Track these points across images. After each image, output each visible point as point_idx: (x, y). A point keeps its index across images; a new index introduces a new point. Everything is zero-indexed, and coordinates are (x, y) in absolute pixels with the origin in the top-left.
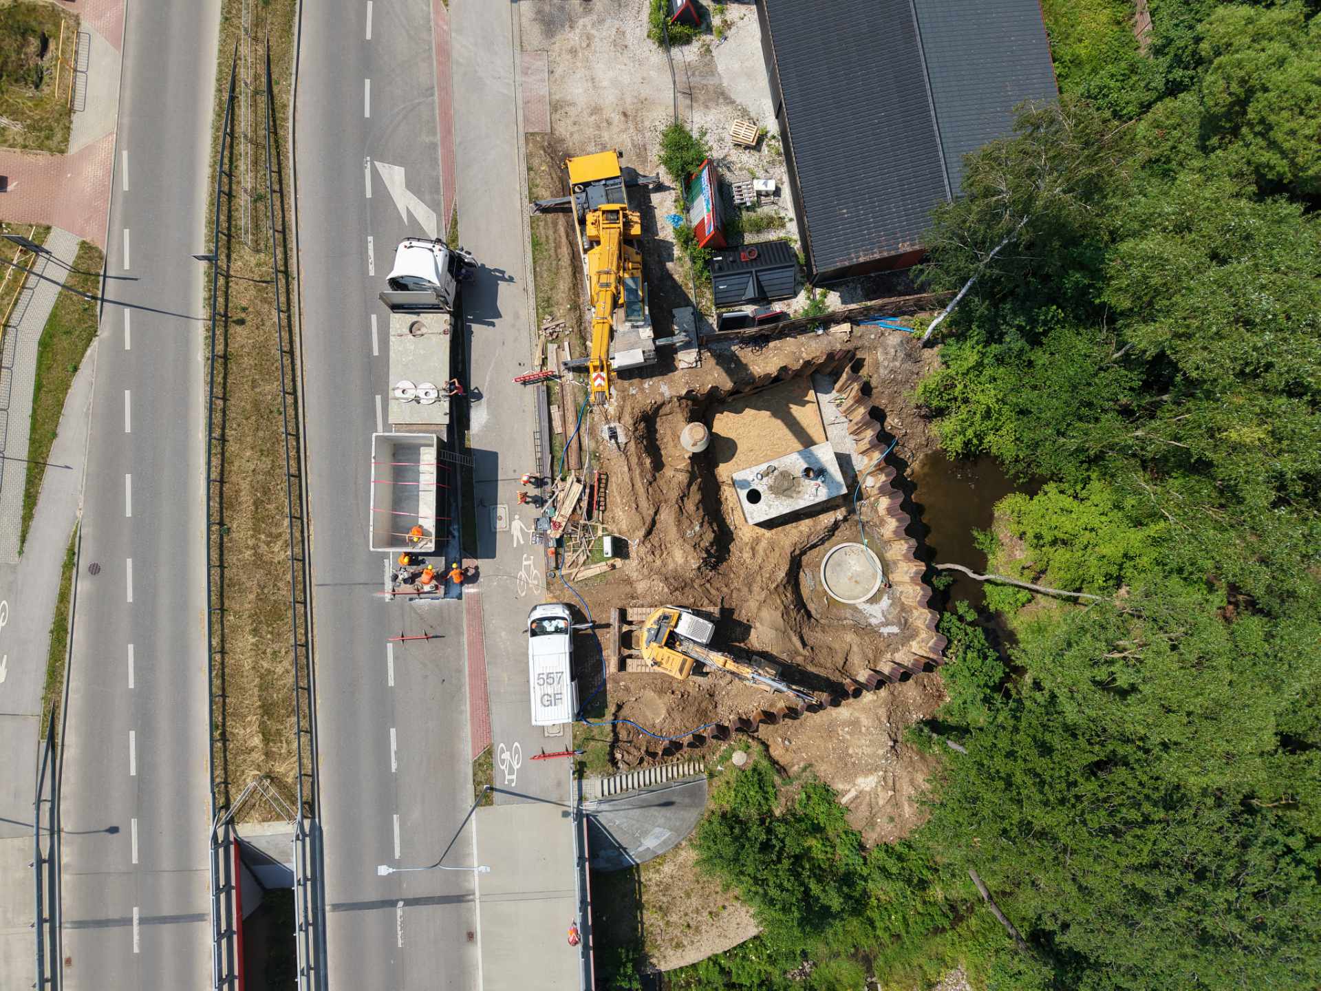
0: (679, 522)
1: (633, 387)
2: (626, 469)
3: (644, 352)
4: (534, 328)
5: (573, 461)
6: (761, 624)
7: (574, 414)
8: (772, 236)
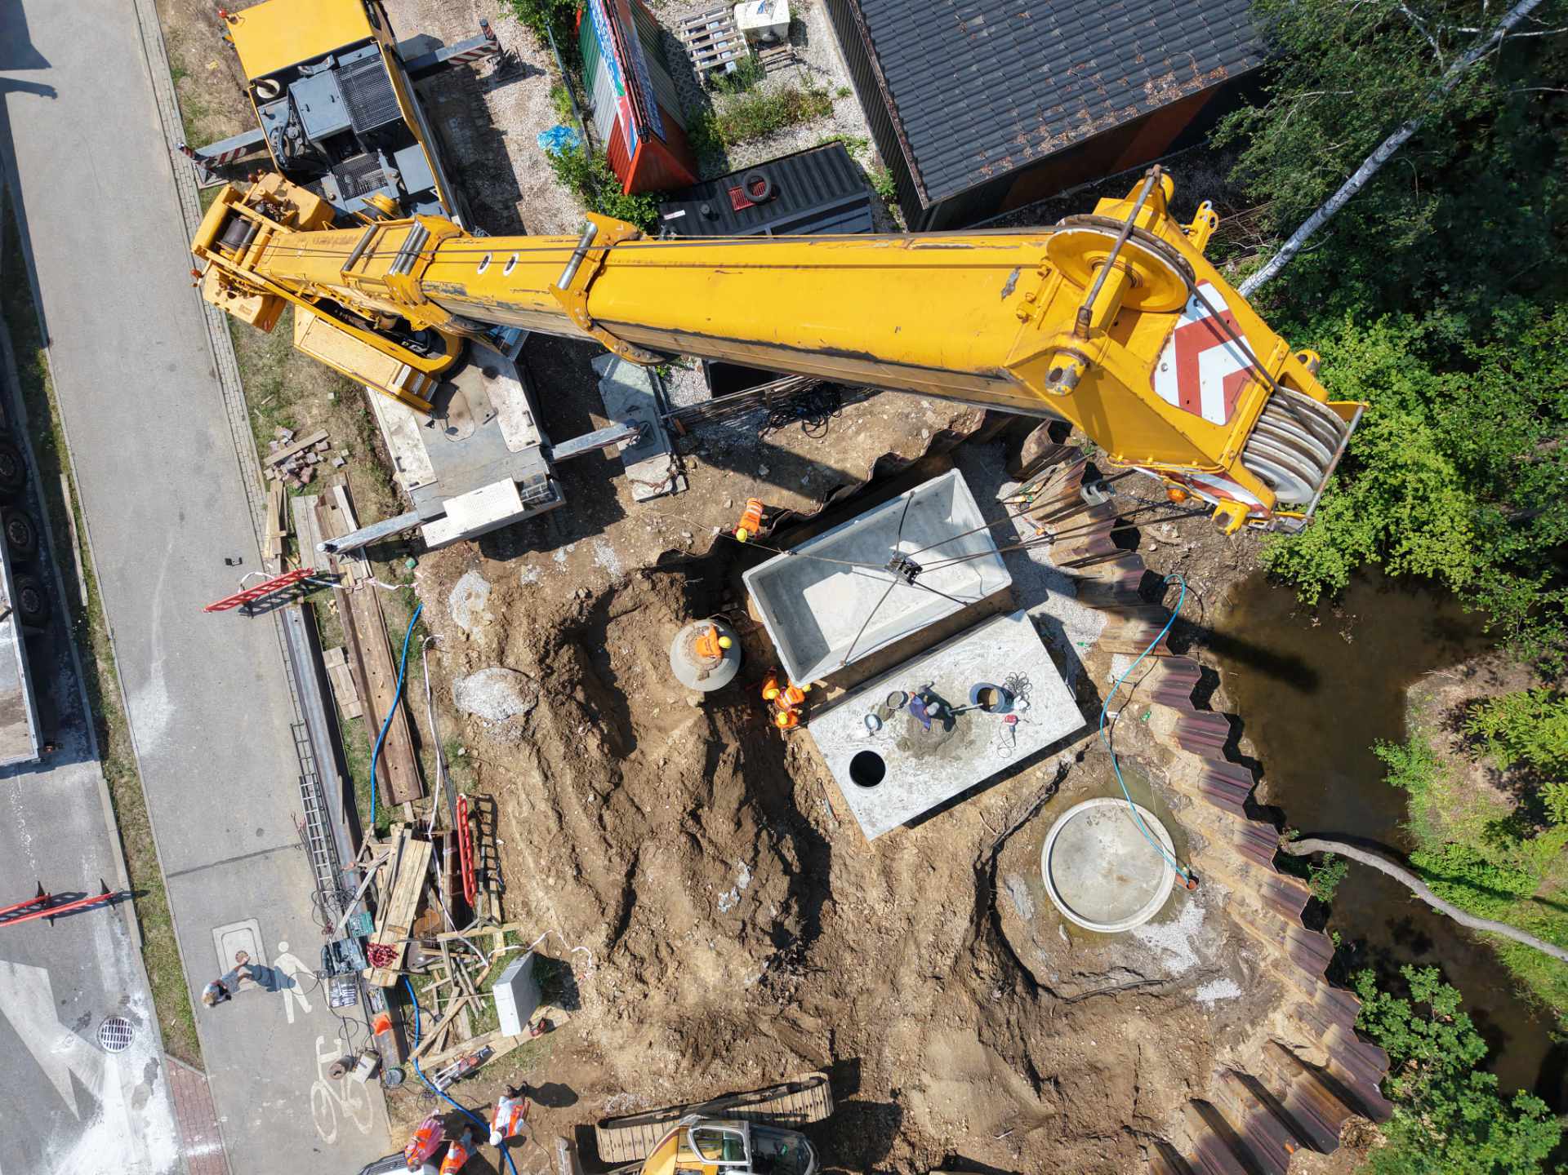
0: (694, 877)
1: (528, 570)
2: (536, 778)
3: (520, 486)
4: (251, 466)
5: (402, 779)
6: (935, 1076)
7: (386, 660)
8: (805, 138)
